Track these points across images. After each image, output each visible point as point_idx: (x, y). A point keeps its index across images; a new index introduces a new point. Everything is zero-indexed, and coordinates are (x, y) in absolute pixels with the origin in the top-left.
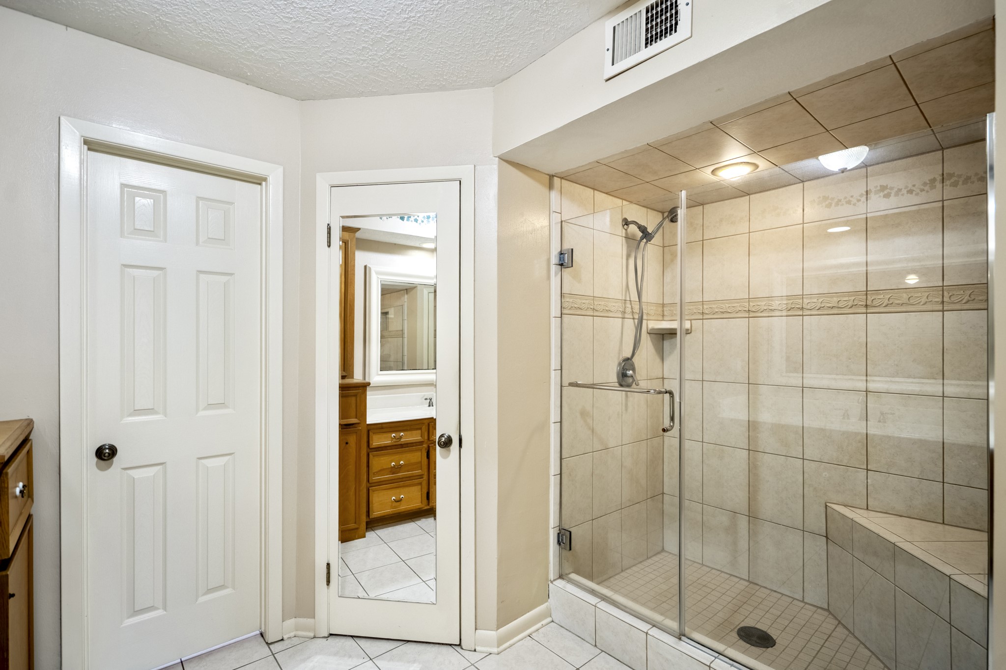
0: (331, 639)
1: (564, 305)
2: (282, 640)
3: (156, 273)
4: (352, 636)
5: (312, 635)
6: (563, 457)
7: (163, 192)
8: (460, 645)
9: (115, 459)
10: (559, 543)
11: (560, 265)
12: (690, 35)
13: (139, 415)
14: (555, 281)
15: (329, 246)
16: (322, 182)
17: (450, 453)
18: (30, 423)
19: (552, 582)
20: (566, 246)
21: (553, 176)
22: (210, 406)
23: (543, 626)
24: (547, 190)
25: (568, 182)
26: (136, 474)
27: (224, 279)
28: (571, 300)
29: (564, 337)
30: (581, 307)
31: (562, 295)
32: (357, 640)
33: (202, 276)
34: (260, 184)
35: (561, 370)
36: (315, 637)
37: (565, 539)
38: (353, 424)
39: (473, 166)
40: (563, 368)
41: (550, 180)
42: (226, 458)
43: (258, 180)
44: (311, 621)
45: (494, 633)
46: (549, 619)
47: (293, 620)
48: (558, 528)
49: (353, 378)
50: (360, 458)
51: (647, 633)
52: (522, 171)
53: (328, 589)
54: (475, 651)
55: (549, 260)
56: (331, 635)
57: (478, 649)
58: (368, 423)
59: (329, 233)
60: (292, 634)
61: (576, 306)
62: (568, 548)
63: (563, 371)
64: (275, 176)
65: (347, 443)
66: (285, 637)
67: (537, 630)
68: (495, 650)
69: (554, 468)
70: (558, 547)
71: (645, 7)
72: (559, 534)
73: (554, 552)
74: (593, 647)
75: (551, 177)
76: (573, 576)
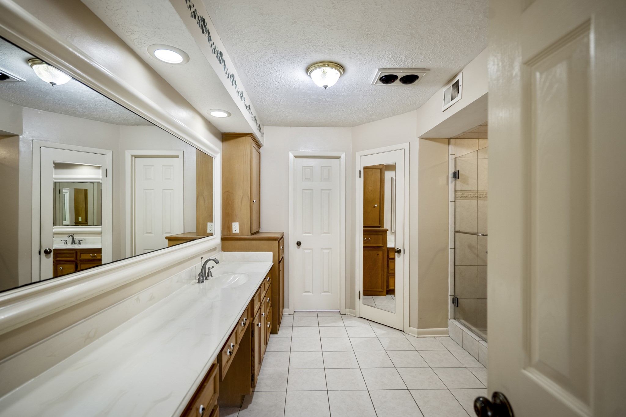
0: (360, 318)
1: (456, 196)
2: (345, 314)
3: (310, 191)
4: (367, 320)
5: (354, 315)
6: (456, 265)
7: (312, 166)
8: (404, 331)
9: (301, 246)
10: (453, 302)
11: (454, 178)
12: (461, 98)
13: (306, 234)
14: (451, 186)
15: (360, 178)
16: (358, 155)
17: (400, 256)
18: (283, 233)
19: (449, 319)
20: (457, 169)
21: (450, 139)
22: (325, 233)
23: (443, 336)
24: (448, 146)
25: (460, 139)
26: (306, 251)
27: (329, 191)
28: (461, 193)
29: (457, 210)
30: (468, 196)
31: (455, 191)
32: (369, 321)
33: (322, 191)
34: (339, 158)
35: (455, 225)
36: (355, 317)
37: (455, 301)
38: (381, 247)
39: (409, 143)
40: (456, 224)
41: (448, 141)
42: (329, 250)
43: (338, 158)
44: (354, 311)
45: (416, 329)
46: (448, 335)
47: (349, 309)
48: (453, 296)
49: (384, 228)
50: (384, 261)
51: (478, 341)
52: (433, 141)
53: (359, 300)
54: (409, 334)
55: (448, 177)
56: (361, 317)
57: (410, 334)
58: (387, 247)
59: (360, 173)
60: (348, 314)
61: (464, 196)
62: (456, 305)
63: (456, 226)
64: (343, 156)
65: (378, 254)
66: (346, 314)
67: (440, 337)
68: (416, 336)
69: (451, 268)
70: (453, 305)
71: (452, 85)
72: (453, 299)
73: (450, 307)
74: (461, 348)
75: (449, 139)
76: (462, 321)
